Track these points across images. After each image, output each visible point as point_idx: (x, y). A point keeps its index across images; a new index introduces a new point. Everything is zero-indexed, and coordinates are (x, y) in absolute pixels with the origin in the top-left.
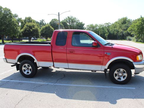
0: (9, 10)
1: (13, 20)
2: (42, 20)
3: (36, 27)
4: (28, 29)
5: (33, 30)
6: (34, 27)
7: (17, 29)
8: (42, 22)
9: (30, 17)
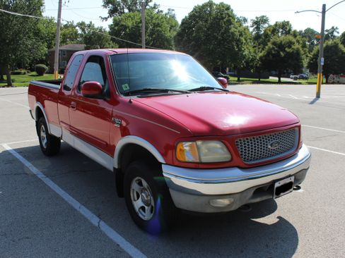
0: (228, 8)
1: (233, 30)
2: (333, 28)
3: (296, 46)
4: (275, 51)
5: (288, 53)
6: (290, 47)
7: (240, 50)
8: (332, 32)
9: (288, 22)
